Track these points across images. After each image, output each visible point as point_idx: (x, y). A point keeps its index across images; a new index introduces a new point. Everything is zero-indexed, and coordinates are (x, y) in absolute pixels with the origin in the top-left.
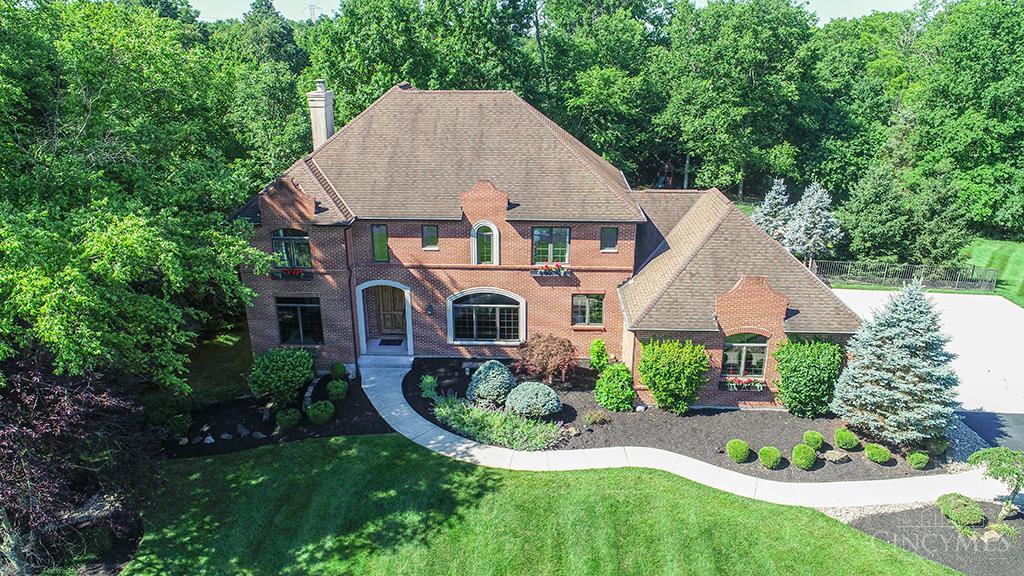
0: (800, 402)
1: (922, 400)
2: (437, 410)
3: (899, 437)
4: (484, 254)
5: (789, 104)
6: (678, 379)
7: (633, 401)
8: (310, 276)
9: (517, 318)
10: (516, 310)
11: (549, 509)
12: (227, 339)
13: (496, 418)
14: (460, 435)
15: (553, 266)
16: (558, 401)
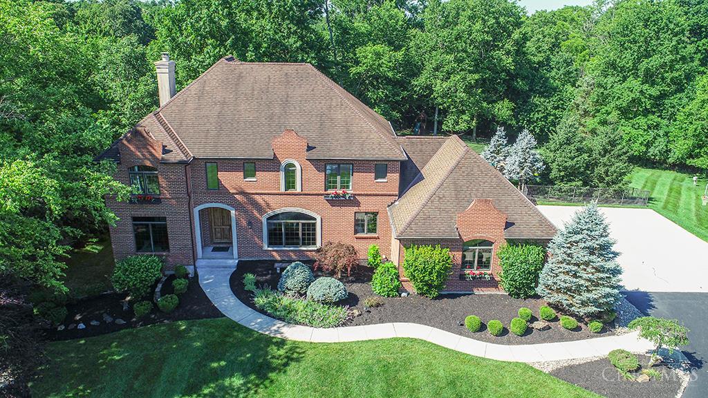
0: (516, 288)
1: (597, 285)
2: (256, 299)
3: (583, 311)
4: (290, 184)
5: (508, 72)
6: (431, 273)
7: (399, 290)
8: (158, 201)
9: (314, 230)
10: (314, 225)
11: (340, 369)
12: (93, 248)
13: (300, 304)
14: (273, 317)
15: (340, 192)
16: (345, 291)
